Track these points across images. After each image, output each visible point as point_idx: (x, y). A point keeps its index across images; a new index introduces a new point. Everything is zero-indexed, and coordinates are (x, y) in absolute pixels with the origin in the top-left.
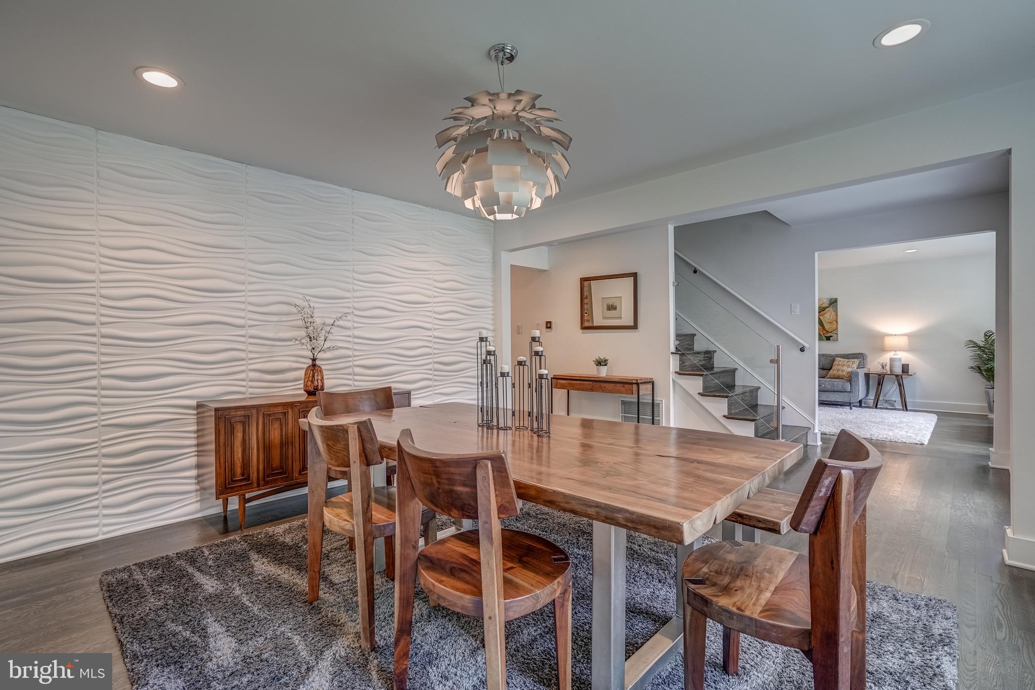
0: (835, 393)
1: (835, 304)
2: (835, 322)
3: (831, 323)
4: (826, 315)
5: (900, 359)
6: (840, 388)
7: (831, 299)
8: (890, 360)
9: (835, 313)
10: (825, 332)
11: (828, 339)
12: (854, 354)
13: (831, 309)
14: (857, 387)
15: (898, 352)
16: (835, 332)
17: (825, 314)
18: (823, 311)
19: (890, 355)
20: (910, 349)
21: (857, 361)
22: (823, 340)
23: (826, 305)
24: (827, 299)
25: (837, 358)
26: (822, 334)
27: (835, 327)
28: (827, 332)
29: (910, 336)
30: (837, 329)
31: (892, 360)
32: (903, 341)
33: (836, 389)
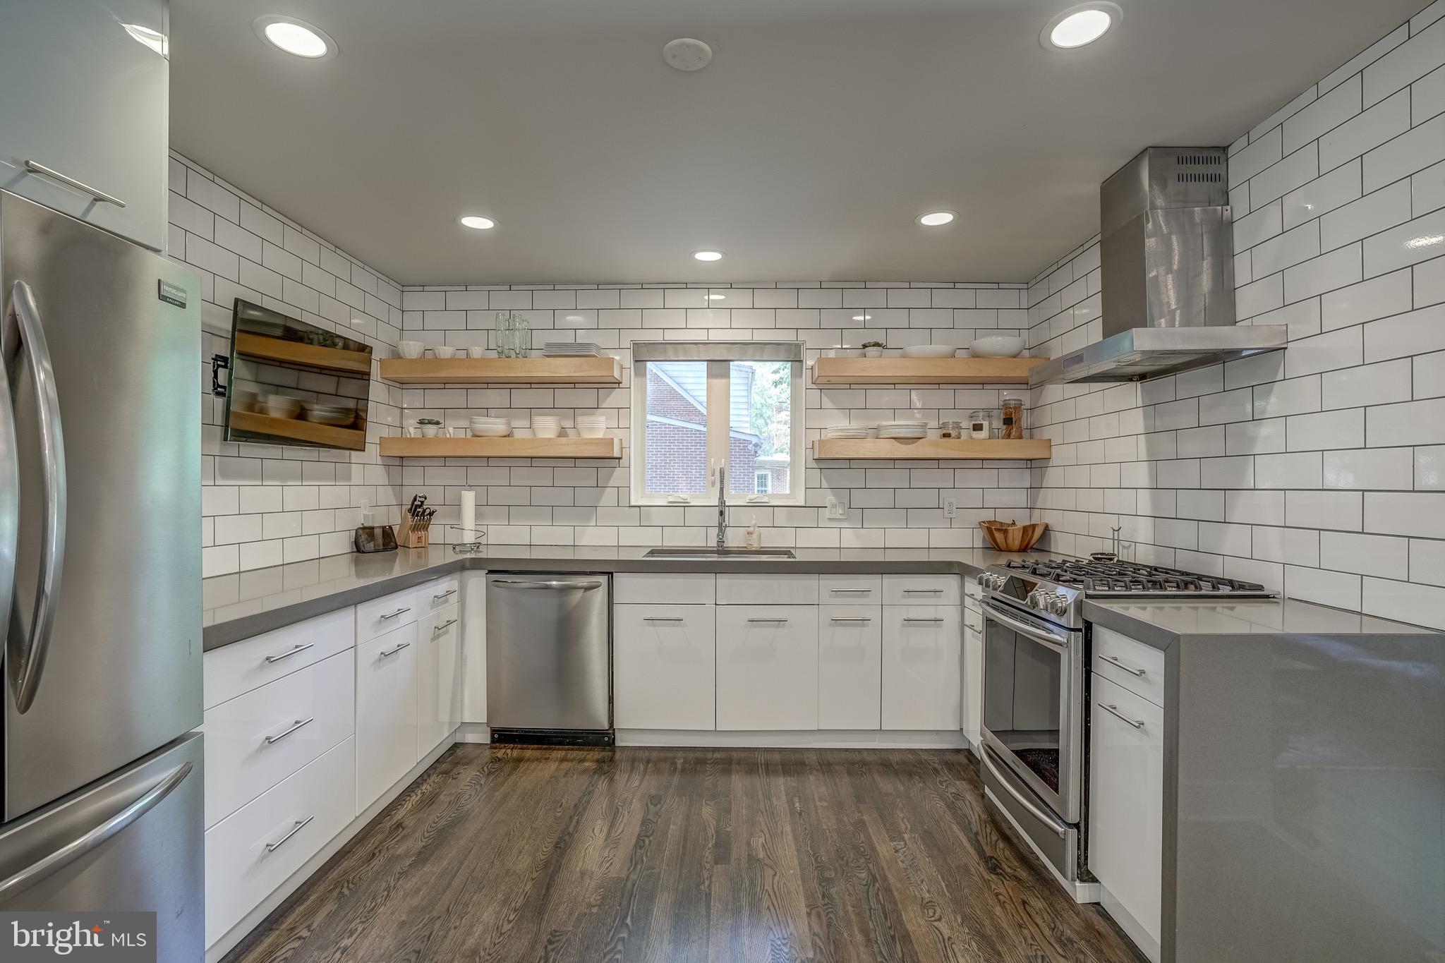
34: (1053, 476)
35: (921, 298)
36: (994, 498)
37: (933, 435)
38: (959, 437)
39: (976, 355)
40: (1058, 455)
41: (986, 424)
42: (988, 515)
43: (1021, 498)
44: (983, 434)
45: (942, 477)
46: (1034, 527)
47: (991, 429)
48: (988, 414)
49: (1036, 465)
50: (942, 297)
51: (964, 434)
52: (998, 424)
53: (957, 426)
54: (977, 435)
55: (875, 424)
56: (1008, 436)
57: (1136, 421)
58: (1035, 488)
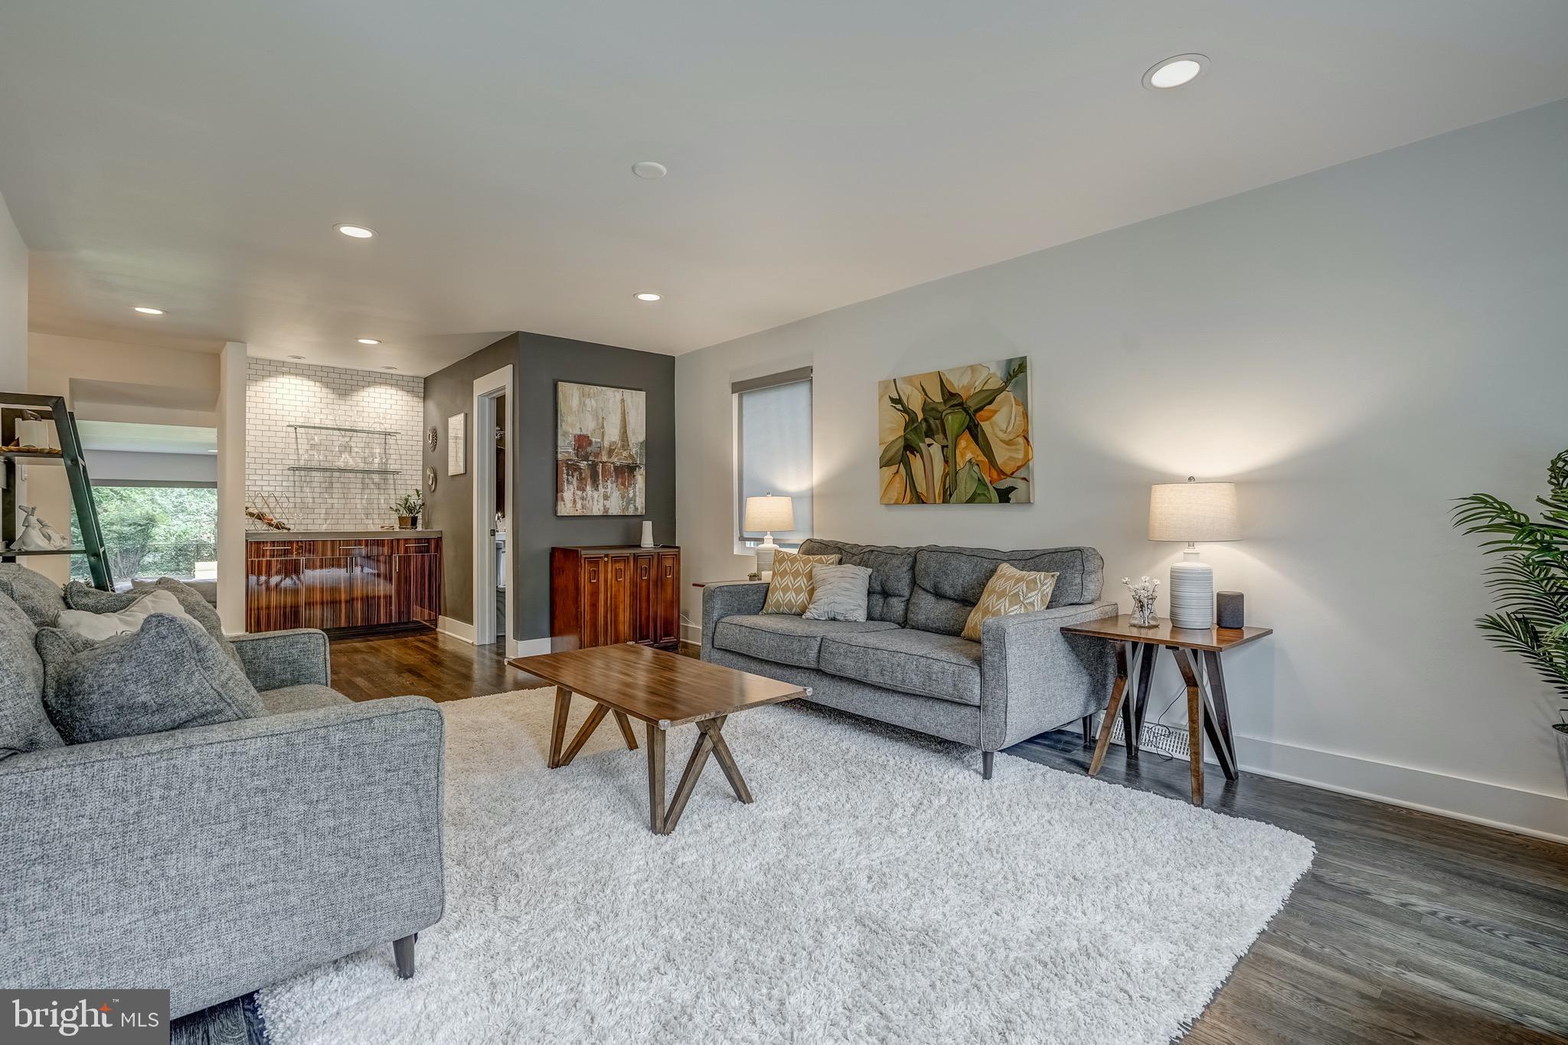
0: (937, 706)
1: (1021, 375)
2: (1021, 440)
3: (1009, 443)
4: (997, 418)
5: (1206, 576)
6: (945, 689)
7: (1010, 361)
8: (1172, 577)
9: (1021, 409)
10: (995, 474)
11: (1004, 496)
12: (1056, 551)
13: (1008, 395)
14: (999, 692)
15: (1199, 548)
16: (1022, 473)
17: (995, 412)
18: (990, 403)
19: (1178, 559)
20: (1243, 535)
21: (1047, 583)
22: (990, 502)
23: (995, 383)
24: (998, 363)
25: (1005, 568)
26: (987, 480)
27: (1021, 456)
28: (1002, 473)
29: (1244, 484)
30: (1025, 463)
31: (1177, 578)
32: (1217, 504)
33: (936, 690)
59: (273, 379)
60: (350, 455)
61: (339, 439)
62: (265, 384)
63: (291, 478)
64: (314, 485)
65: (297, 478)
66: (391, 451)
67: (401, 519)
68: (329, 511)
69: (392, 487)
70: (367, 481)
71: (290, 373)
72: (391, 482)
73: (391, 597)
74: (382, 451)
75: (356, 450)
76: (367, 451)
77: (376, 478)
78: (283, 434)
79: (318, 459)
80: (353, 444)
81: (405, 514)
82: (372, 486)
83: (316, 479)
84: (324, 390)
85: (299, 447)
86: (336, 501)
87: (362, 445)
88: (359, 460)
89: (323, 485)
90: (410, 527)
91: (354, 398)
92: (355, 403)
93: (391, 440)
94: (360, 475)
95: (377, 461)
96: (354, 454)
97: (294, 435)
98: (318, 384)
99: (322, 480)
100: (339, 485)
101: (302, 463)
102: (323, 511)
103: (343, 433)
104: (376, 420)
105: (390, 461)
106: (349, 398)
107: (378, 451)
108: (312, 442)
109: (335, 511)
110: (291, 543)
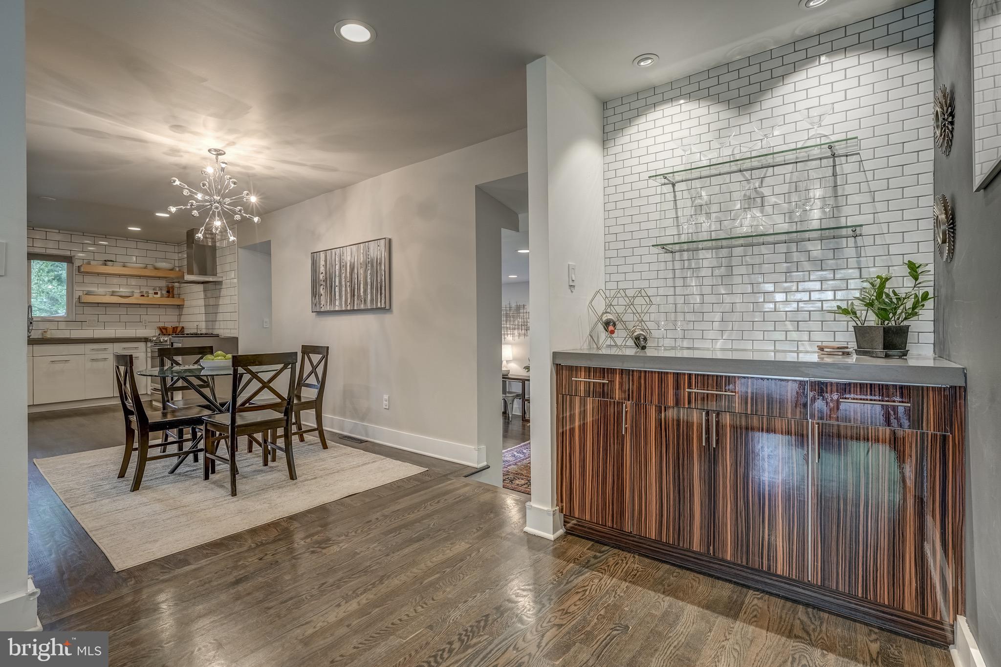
34: (185, 311)
35: (133, 245)
36: (163, 319)
37: (137, 295)
38: (148, 296)
39: (156, 268)
40: (186, 303)
41: (159, 292)
42: (162, 325)
43: (175, 319)
44: (159, 295)
45: (142, 311)
46: (177, 327)
47: (162, 294)
48: (161, 289)
49: (180, 307)
50: (140, 245)
51: (151, 296)
52: (164, 292)
53: (147, 292)
54: (155, 296)
55: (111, 290)
56: (168, 297)
57: (202, 295)
58: (180, 315)
59: (642, 119)
60: (762, 212)
61: (738, 187)
62: (633, 130)
63: (670, 265)
64: (703, 272)
65: (678, 265)
66: (849, 189)
67: (861, 332)
68: (727, 317)
69: (853, 262)
70: (796, 256)
71: (664, 101)
72: (850, 252)
73: (802, 504)
74: (830, 192)
75: (773, 200)
76: (794, 198)
77: (816, 249)
78: (658, 199)
79: (707, 226)
80: (766, 191)
81: (872, 320)
82: (807, 266)
83: (706, 263)
84: (714, 109)
85: (680, 214)
86: (738, 299)
87: (785, 188)
88: (779, 219)
89: (717, 272)
90: (880, 350)
91: (766, 104)
92: (768, 113)
93: (847, 167)
94: (782, 248)
95: (816, 214)
96: (768, 209)
97: (670, 197)
98: (703, 103)
99: (715, 263)
100: (743, 270)
101: (684, 238)
102: (718, 317)
103: (747, 174)
104: (812, 133)
105: (846, 211)
106: (757, 107)
107: (818, 193)
108: (698, 202)
109: (736, 317)
110: (612, 371)
